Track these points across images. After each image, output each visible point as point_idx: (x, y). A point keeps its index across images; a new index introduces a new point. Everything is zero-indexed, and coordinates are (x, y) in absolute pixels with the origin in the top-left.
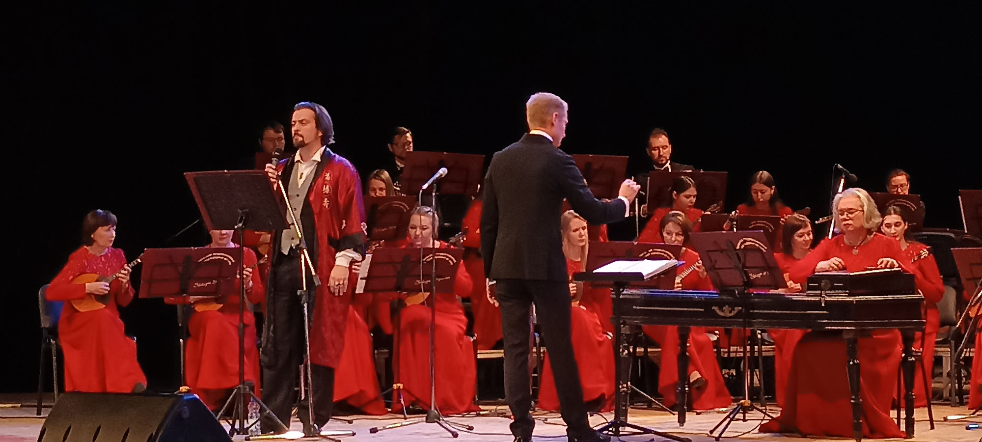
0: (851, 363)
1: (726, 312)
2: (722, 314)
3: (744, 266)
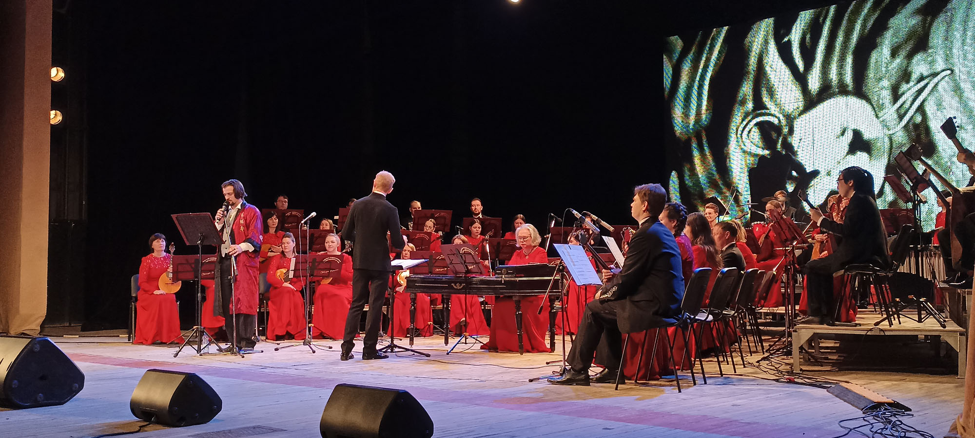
1: (458, 286)
2: (455, 287)
3: (465, 262)
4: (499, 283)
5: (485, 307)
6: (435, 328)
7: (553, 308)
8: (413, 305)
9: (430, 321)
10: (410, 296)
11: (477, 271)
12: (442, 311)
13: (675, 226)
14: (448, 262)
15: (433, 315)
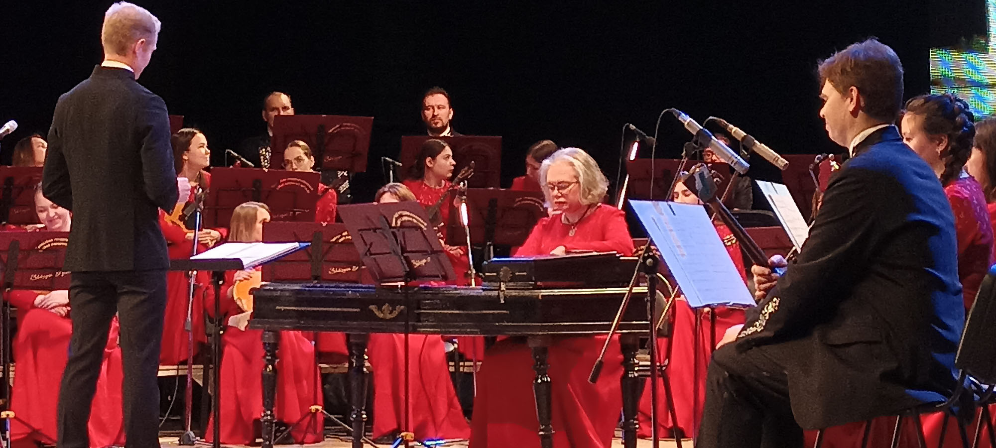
0: (539, 381)
1: (385, 313)
2: (381, 316)
3: (404, 250)
4: (492, 303)
5: (457, 367)
6: (328, 422)
7: (630, 367)
8: (271, 362)
9: (316, 404)
10: (262, 338)
11: (437, 273)
12: (346, 376)
13: (943, 153)
14: (361, 248)
15: (323, 390)
